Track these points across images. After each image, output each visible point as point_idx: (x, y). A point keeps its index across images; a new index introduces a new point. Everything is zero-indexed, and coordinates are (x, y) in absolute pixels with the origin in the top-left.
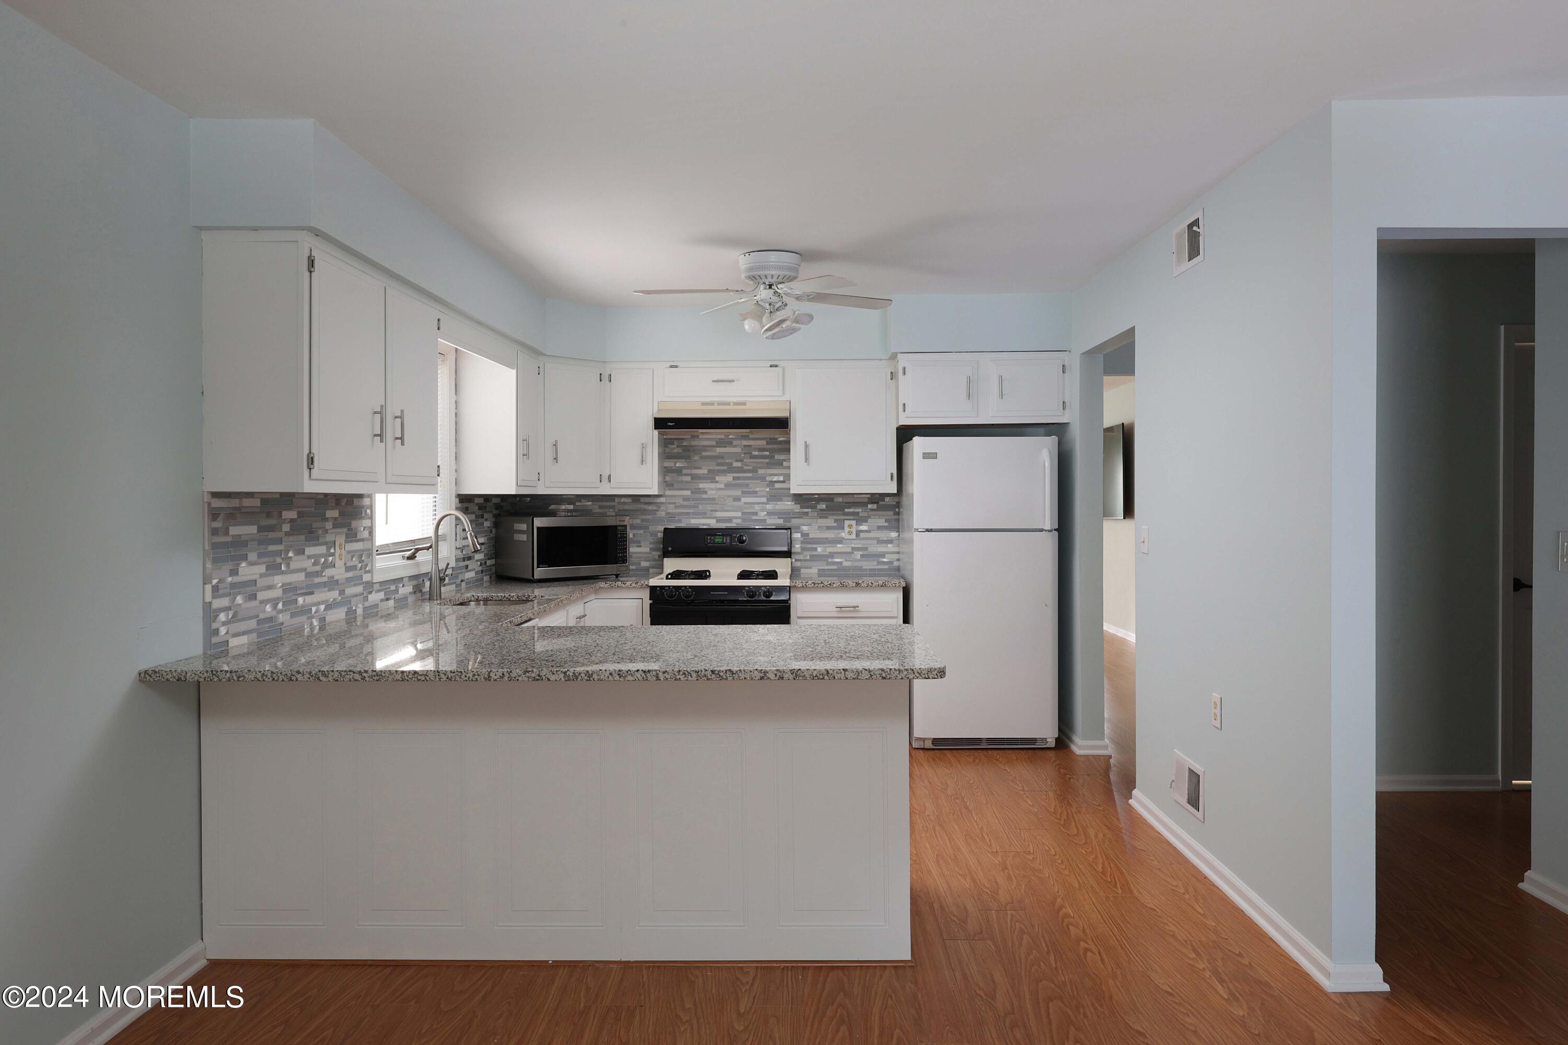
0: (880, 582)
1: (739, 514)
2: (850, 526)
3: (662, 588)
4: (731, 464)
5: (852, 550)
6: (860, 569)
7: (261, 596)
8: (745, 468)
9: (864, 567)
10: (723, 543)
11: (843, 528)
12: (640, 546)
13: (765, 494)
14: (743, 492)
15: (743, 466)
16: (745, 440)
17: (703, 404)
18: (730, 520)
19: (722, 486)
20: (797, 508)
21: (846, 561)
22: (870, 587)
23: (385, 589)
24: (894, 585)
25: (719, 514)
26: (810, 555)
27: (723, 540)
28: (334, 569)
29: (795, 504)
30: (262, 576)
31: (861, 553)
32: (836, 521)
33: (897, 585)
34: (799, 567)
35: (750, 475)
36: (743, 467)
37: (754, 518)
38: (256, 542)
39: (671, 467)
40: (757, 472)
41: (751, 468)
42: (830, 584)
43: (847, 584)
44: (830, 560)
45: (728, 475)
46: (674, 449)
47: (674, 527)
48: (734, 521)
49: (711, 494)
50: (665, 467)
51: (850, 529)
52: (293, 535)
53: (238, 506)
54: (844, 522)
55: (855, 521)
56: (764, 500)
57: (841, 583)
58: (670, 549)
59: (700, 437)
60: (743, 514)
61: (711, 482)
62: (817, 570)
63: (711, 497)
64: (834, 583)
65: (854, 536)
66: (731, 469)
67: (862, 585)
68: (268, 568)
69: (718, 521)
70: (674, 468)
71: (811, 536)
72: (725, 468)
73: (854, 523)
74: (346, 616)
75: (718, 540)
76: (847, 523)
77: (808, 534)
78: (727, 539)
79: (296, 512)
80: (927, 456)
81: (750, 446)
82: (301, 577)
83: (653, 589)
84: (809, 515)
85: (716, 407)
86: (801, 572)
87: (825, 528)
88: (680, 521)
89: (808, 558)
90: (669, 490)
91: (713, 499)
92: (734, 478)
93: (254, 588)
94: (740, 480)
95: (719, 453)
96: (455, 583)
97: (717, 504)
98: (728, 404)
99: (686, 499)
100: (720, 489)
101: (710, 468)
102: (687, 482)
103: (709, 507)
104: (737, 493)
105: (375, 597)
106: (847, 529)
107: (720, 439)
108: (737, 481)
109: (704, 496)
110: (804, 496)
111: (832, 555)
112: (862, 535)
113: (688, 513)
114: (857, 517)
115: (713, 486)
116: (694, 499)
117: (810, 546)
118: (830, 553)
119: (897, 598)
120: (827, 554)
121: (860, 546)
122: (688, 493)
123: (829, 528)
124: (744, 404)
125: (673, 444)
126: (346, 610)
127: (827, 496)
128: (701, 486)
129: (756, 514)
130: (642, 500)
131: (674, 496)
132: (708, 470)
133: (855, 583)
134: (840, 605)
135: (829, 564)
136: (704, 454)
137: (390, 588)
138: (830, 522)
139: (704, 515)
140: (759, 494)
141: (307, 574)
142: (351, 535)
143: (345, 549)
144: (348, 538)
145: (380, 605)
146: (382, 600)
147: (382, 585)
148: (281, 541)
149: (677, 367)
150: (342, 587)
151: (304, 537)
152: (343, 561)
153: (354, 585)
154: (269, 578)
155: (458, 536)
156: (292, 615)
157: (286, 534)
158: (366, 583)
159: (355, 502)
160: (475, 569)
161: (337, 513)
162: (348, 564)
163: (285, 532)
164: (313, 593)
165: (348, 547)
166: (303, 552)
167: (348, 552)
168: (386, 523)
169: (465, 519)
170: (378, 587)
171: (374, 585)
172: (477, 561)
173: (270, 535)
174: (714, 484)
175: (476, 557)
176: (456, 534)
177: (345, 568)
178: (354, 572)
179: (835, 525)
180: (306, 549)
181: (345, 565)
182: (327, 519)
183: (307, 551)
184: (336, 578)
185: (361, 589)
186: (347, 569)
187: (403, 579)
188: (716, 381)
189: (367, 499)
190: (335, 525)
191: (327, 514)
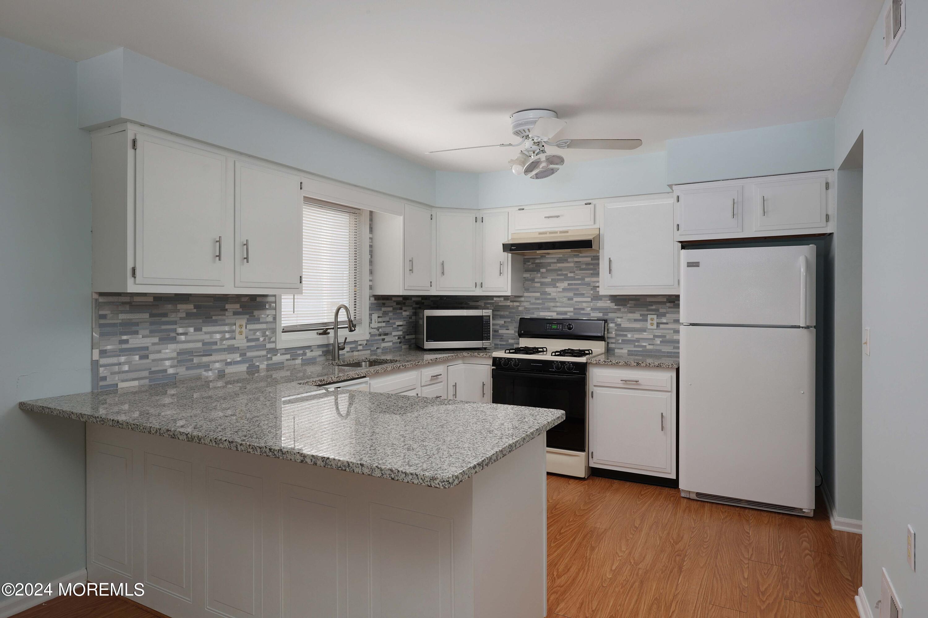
0: (656, 363)
1: (572, 309)
2: (652, 319)
3: (500, 358)
4: (567, 274)
5: (654, 337)
6: (660, 351)
7: (152, 357)
8: (577, 277)
9: (663, 350)
10: (557, 329)
11: (647, 321)
12: (508, 329)
13: (590, 295)
14: (575, 294)
15: (575, 276)
16: (576, 257)
17: (540, 233)
18: (565, 313)
19: (561, 290)
20: (613, 305)
21: (649, 345)
22: (648, 367)
23: (291, 353)
24: (667, 366)
25: (558, 309)
26: (622, 340)
27: (557, 327)
28: (234, 340)
29: (611, 302)
30: (154, 344)
31: (661, 339)
32: (641, 315)
33: (670, 367)
34: (614, 348)
35: (579, 282)
36: (575, 277)
37: (582, 312)
38: (148, 324)
39: (528, 277)
40: (584, 280)
41: (580, 277)
42: (617, 363)
43: (630, 363)
44: (636, 344)
45: (565, 282)
46: (530, 265)
47: (529, 317)
48: (569, 314)
49: (554, 295)
50: (524, 278)
51: (652, 322)
52: (187, 319)
53: (129, 301)
54: (647, 316)
55: (656, 316)
56: (589, 299)
57: (625, 362)
58: (522, 332)
59: (547, 256)
60: (574, 309)
61: (554, 287)
62: (627, 351)
63: (553, 297)
64: (620, 362)
65: (655, 327)
66: (567, 278)
67: (642, 365)
68: (160, 339)
69: (557, 314)
70: (529, 278)
71: (622, 326)
72: (563, 277)
73: (655, 317)
74: (247, 369)
75: (554, 327)
76: (649, 317)
77: (620, 325)
78: (560, 327)
79: (192, 305)
80: (690, 265)
81: (580, 262)
82: (200, 345)
83: (495, 359)
84: (621, 311)
85: (548, 235)
86: (615, 352)
87: (633, 320)
88: (533, 313)
89: (620, 341)
90: (526, 292)
91: (555, 299)
92: (569, 284)
93: (146, 352)
94: (572, 285)
95: (559, 267)
96: (370, 349)
97: (557, 302)
98: (556, 232)
99: (537, 299)
100: (559, 292)
101: (553, 277)
102: (538, 287)
103: (552, 304)
104: (571, 294)
105: (278, 358)
106: (649, 321)
107: (560, 258)
108: (570, 287)
109: (549, 297)
110: (618, 297)
111: (638, 340)
112: (662, 326)
113: (538, 308)
114: (657, 313)
115: (554, 289)
116: (542, 299)
117: (622, 333)
118: (636, 338)
119: (671, 376)
120: (635, 339)
121: (660, 334)
122: (538, 294)
123: (636, 320)
124: (567, 232)
125: (529, 262)
126: (248, 366)
127: (634, 297)
128: (547, 290)
129: (583, 309)
131: (530, 297)
132: (552, 279)
133: (636, 363)
134: (624, 379)
135: (635, 346)
136: (549, 268)
137: (297, 352)
138: (637, 316)
139: (548, 309)
140: (586, 295)
141: (204, 344)
142: (253, 319)
143: (246, 328)
144: (249, 322)
145: (286, 363)
146: (287, 360)
147: (287, 350)
148: (175, 323)
149: (523, 209)
150: (243, 352)
151: (201, 321)
152: (243, 336)
153: (257, 350)
154: (163, 345)
155: (373, 321)
156: (188, 369)
157: (181, 318)
158: (270, 349)
159: (258, 299)
160: (392, 341)
161: (238, 306)
162: (250, 337)
163: (180, 317)
164: (211, 355)
165: (249, 327)
166: (200, 330)
167: (250, 330)
168: (294, 313)
169: (381, 310)
170: (283, 351)
171: (279, 350)
172: (394, 336)
173: (164, 319)
174: (556, 288)
175: (394, 333)
176: (371, 320)
177: (246, 340)
178: (257, 342)
179: (641, 318)
180: (203, 328)
181: (246, 338)
182: (226, 310)
183: (205, 329)
184: (236, 346)
185: (264, 353)
186: (249, 340)
187: (312, 347)
188: (548, 217)
189: (271, 298)
190: (235, 313)
191: (227, 306)
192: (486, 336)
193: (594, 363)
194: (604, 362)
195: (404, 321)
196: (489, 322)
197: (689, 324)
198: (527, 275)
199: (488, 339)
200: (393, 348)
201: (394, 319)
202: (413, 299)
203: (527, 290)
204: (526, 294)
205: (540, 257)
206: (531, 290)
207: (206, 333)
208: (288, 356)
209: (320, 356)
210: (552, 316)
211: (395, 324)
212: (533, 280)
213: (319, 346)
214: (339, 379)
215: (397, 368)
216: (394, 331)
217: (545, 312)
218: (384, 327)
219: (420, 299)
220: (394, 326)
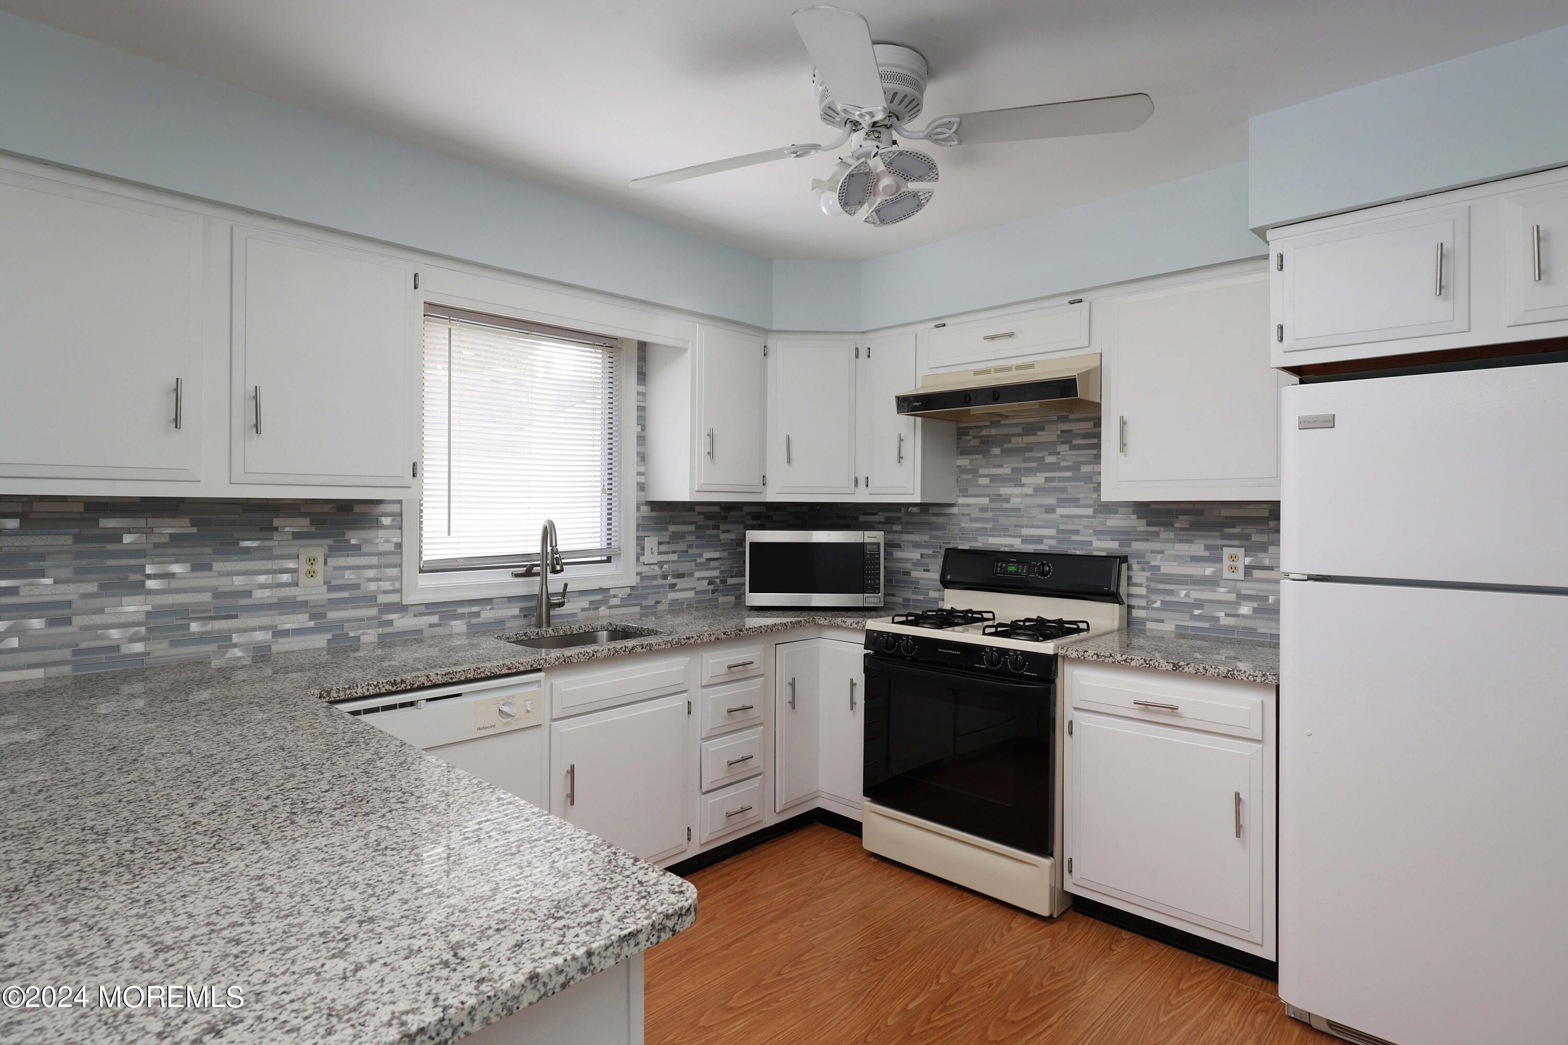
0: (1222, 669)
1: (1053, 532)
2: (1233, 558)
4: (1043, 458)
5: (1237, 598)
6: (1252, 631)
7: (79, 621)
8: (1063, 464)
9: (1260, 630)
10: (1016, 573)
11: (1220, 560)
12: (928, 571)
13: (1090, 502)
14: (1059, 500)
15: (1059, 461)
16: (1062, 422)
17: (977, 373)
18: (1040, 540)
19: (1030, 491)
20: (1141, 526)
21: (1226, 615)
22: (1201, 676)
23: (440, 612)
24: (1251, 678)
25: (1025, 531)
26: (1162, 602)
27: (1018, 569)
28: (296, 588)
29: (1138, 518)
30: (85, 596)
31: (1255, 605)
32: (1207, 547)
33: (1259, 680)
34: (1143, 618)
35: (1069, 474)
36: (1059, 463)
37: (1074, 538)
38: (71, 556)
39: (965, 466)
40: (1080, 470)
41: (1070, 464)
42: (1125, 661)
43: (1157, 664)
44: (1197, 612)
45: (1038, 474)
46: (969, 441)
47: (967, 548)
48: (1046, 541)
49: (1016, 502)
50: (959, 467)
51: (1232, 563)
52: (171, 547)
54: (1222, 550)
55: (1243, 549)
56: (1090, 511)
57: (1145, 661)
58: (949, 577)
59: (1002, 422)
60: (1059, 531)
61: (1016, 486)
62: (1173, 626)
63: (1015, 506)
64: (1132, 660)
65: (1240, 575)
66: (1044, 467)
67: (1186, 669)
68: (102, 587)
69: (1024, 541)
70: (969, 467)
71: (1163, 570)
72: (1034, 465)
73: (1240, 552)
74: (328, 643)
75: (1012, 568)
76: (1227, 552)
77: (1158, 567)
78: (1023, 569)
79: (188, 520)
80: (1307, 424)
81: (1070, 431)
82: (207, 597)
84: (1161, 537)
85: (993, 375)
86: (1147, 627)
87: (1188, 559)
88: (976, 540)
89: (1158, 604)
90: (963, 496)
91: (1018, 510)
92: (1047, 480)
93: (66, 611)
94: (1054, 482)
96: (640, 605)
97: (1022, 516)
98: (1009, 369)
99: (983, 509)
100: (1026, 495)
101: (1016, 465)
102: (984, 486)
103: (1014, 521)
104: (1051, 500)
106: (1226, 562)
107: (1028, 424)
108: (1050, 484)
109: (1006, 505)
110: (1152, 507)
111: (1199, 604)
112: (1257, 574)
114: (1245, 543)
115: (1017, 490)
116: (993, 510)
117: (1161, 586)
118: (1196, 600)
119: (1263, 702)
120: (1192, 601)
121: (1254, 593)
122: (985, 501)
123: (1195, 559)
124: (1031, 366)
125: (968, 435)
126: (331, 638)
127: (1191, 506)
128: (1003, 491)
129: (1077, 532)
130: (932, 510)
131: (968, 505)
132: (1012, 468)
133: (1172, 665)
134: (1143, 700)
135: (1194, 618)
136: (1006, 446)
137: (456, 610)
138: (1197, 548)
139: (1004, 531)
140: (1082, 502)
141: (217, 594)
142: (341, 547)
143: (326, 563)
144: (333, 551)
145: (428, 632)
146: (431, 626)
147: (430, 608)
148: (142, 554)
149: (944, 325)
150: (320, 610)
151: (209, 550)
152: (320, 578)
153: (353, 608)
154: (109, 599)
155: (647, 550)
156: (173, 644)
157: (156, 545)
158: (386, 605)
159: (357, 509)
160: (695, 588)
161: (306, 521)
162: (334, 583)
163: (154, 544)
164: (235, 617)
165: (332, 562)
166: (209, 567)
167: (335, 568)
168: (449, 534)
169: (666, 529)
170: (422, 609)
171: (410, 608)
172: (699, 579)
173: (111, 547)
174: (1020, 488)
175: (697, 574)
176: (643, 548)
177: (325, 587)
178: (353, 592)
179: (1207, 554)
180: (214, 564)
181: (325, 583)
182: (276, 529)
183: (217, 566)
184: (299, 599)
185: (373, 612)
186: (331, 588)
187: (495, 600)
188: (993, 338)
189: (392, 506)
190: (296, 536)
191: (276, 522)
192: (870, 585)
193: (1072, 656)
194: (1095, 657)
195: (724, 550)
196: (877, 556)
197: (1306, 578)
198: (964, 462)
199: (876, 590)
200: (697, 602)
201: (698, 547)
202: (746, 509)
203: (964, 492)
204: (961, 500)
205: (988, 423)
206: (971, 491)
207: (221, 574)
208: (435, 619)
210: (1012, 546)
211: (700, 555)
212: (974, 472)
213: (511, 599)
214: (451, 679)
216: (699, 570)
217: (1000, 536)
218: (673, 562)
219: (763, 509)
220: (699, 560)
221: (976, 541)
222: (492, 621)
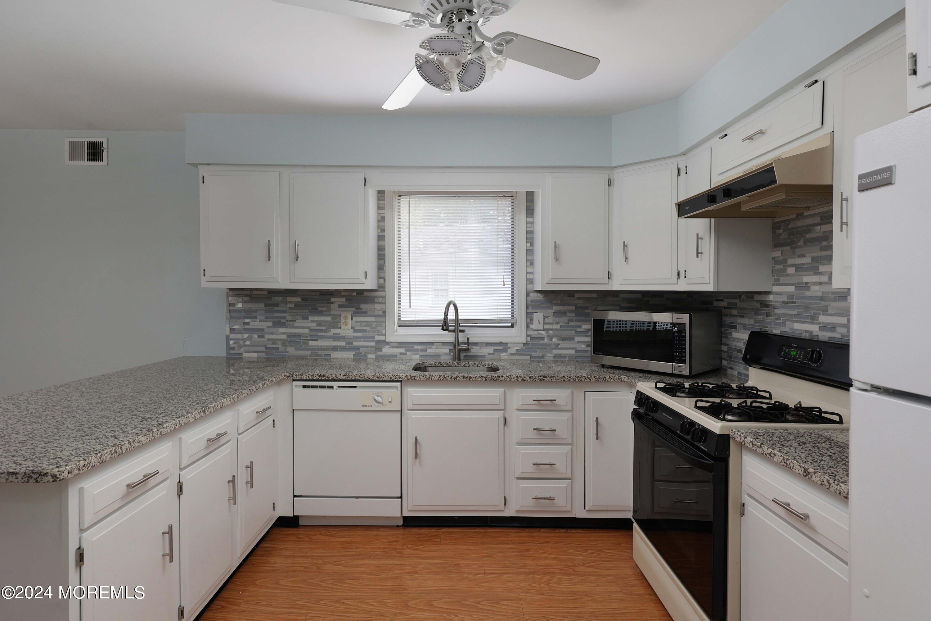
7: (267, 336)
10: (795, 358)
23: (406, 347)
27: (797, 354)
28: (340, 330)
30: (268, 327)
38: (264, 311)
39: (778, 257)
42: (770, 454)
46: (780, 234)
50: (774, 258)
52: (295, 309)
57: (784, 459)
58: (749, 355)
59: (805, 214)
61: (815, 274)
63: (814, 294)
67: (814, 478)
68: (274, 324)
70: (781, 258)
74: (353, 356)
75: (792, 353)
78: (801, 354)
79: (300, 298)
80: (866, 182)
82: (306, 331)
83: (637, 394)
90: (776, 285)
93: (263, 332)
95: (824, 232)
96: (530, 355)
101: (815, 255)
102: (792, 275)
105: (387, 350)
109: (807, 293)
113: (791, 315)
115: (815, 279)
116: (797, 297)
122: (791, 289)
125: (779, 229)
126: (354, 354)
128: (806, 279)
131: (780, 293)
133: (803, 469)
136: (808, 236)
137: (414, 347)
139: (801, 319)
141: (311, 330)
142: (359, 312)
143: (352, 319)
144: (355, 314)
145: (399, 356)
146: (401, 353)
147: (401, 344)
148: (284, 312)
150: (349, 341)
151: (307, 311)
152: (349, 326)
153: (364, 341)
154: (275, 329)
155: (535, 321)
156: (297, 349)
157: (290, 308)
158: (379, 341)
159: (366, 294)
160: (576, 348)
161: (344, 300)
162: (356, 328)
163: (289, 308)
164: (317, 340)
165: (355, 319)
166: (307, 319)
167: (356, 322)
168: (410, 307)
169: (552, 308)
170: (396, 345)
171: (390, 343)
172: (578, 342)
173: (276, 308)
174: (818, 276)
175: (577, 339)
176: (532, 320)
177: (352, 330)
178: (364, 333)
180: (309, 317)
181: (352, 328)
182: (332, 303)
183: (311, 318)
184: (341, 335)
185: (373, 344)
186: (355, 331)
187: (434, 343)
188: (750, 138)
189: (381, 292)
190: (340, 306)
191: (332, 300)
192: (678, 357)
196: (683, 334)
198: (777, 254)
199: (683, 361)
200: (576, 357)
201: (577, 321)
202: (622, 296)
203: (777, 282)
204: (776, 289)
205: (794, 216)
206: (783, 279)
207: (312, 321)
208: (403, 350)
209: (445, 354)
211: (580, 327)
212: (784, 262)
213: (444, 344)
215: (451, 378)
216: (577, 336)
217: (802, 322)
218: (556, 329)
219: (640, 296)
220: (578, 330)
221: (785, 326)
222: (433, 354)
